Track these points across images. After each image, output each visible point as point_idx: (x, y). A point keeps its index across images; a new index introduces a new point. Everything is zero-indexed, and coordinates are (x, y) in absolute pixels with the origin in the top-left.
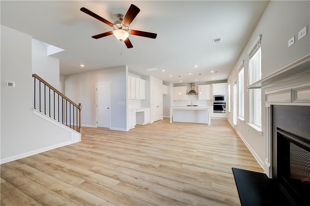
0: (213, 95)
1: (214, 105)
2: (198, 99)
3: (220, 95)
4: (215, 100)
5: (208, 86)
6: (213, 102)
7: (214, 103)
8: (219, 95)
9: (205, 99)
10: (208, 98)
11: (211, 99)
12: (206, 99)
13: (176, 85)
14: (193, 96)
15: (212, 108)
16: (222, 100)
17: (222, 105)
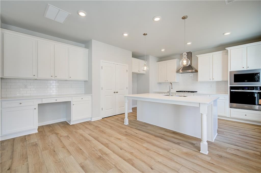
0: (229, 71)
1: (231, 92)
2: (197, 80)
3: (248, 69)
4: (235, 82)
5: (218, 55)
6: (229, 86)
7: (232, 88)
8: (245, 69)
9: (211, 80)
10: (218, 77)
11: (225, 79)
12: (214, 80)
13: (162, 59)
14: (189, 76)
15: (227, 97)
16: (255, 81)
17: (253, 92)
